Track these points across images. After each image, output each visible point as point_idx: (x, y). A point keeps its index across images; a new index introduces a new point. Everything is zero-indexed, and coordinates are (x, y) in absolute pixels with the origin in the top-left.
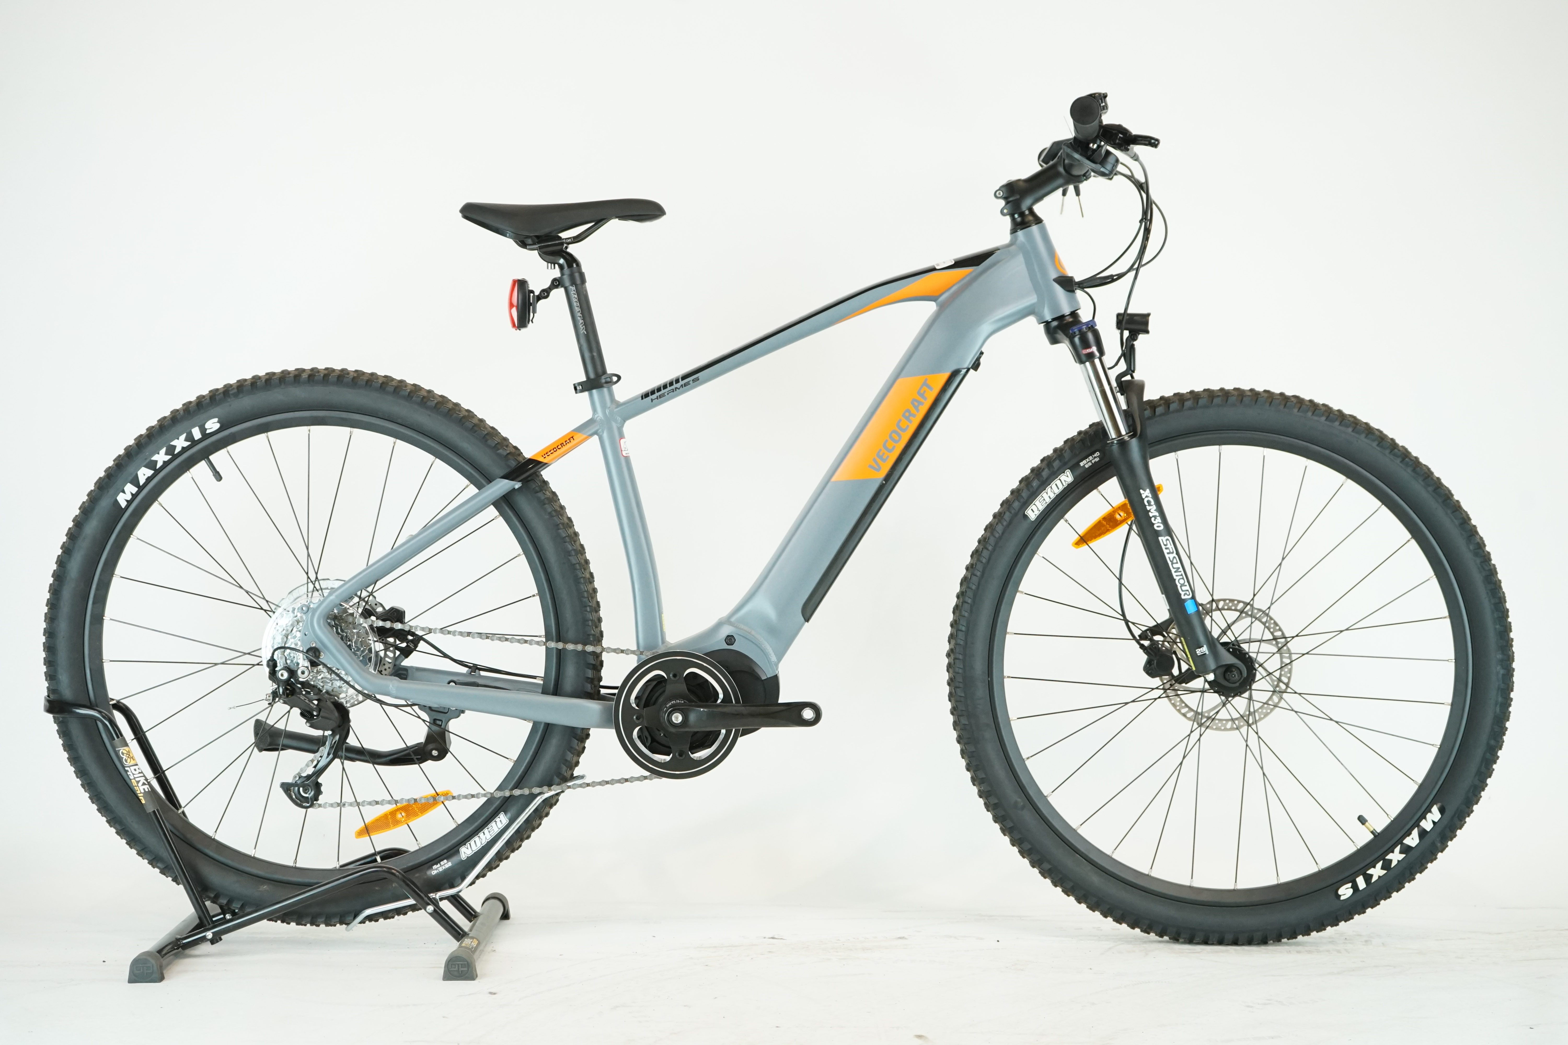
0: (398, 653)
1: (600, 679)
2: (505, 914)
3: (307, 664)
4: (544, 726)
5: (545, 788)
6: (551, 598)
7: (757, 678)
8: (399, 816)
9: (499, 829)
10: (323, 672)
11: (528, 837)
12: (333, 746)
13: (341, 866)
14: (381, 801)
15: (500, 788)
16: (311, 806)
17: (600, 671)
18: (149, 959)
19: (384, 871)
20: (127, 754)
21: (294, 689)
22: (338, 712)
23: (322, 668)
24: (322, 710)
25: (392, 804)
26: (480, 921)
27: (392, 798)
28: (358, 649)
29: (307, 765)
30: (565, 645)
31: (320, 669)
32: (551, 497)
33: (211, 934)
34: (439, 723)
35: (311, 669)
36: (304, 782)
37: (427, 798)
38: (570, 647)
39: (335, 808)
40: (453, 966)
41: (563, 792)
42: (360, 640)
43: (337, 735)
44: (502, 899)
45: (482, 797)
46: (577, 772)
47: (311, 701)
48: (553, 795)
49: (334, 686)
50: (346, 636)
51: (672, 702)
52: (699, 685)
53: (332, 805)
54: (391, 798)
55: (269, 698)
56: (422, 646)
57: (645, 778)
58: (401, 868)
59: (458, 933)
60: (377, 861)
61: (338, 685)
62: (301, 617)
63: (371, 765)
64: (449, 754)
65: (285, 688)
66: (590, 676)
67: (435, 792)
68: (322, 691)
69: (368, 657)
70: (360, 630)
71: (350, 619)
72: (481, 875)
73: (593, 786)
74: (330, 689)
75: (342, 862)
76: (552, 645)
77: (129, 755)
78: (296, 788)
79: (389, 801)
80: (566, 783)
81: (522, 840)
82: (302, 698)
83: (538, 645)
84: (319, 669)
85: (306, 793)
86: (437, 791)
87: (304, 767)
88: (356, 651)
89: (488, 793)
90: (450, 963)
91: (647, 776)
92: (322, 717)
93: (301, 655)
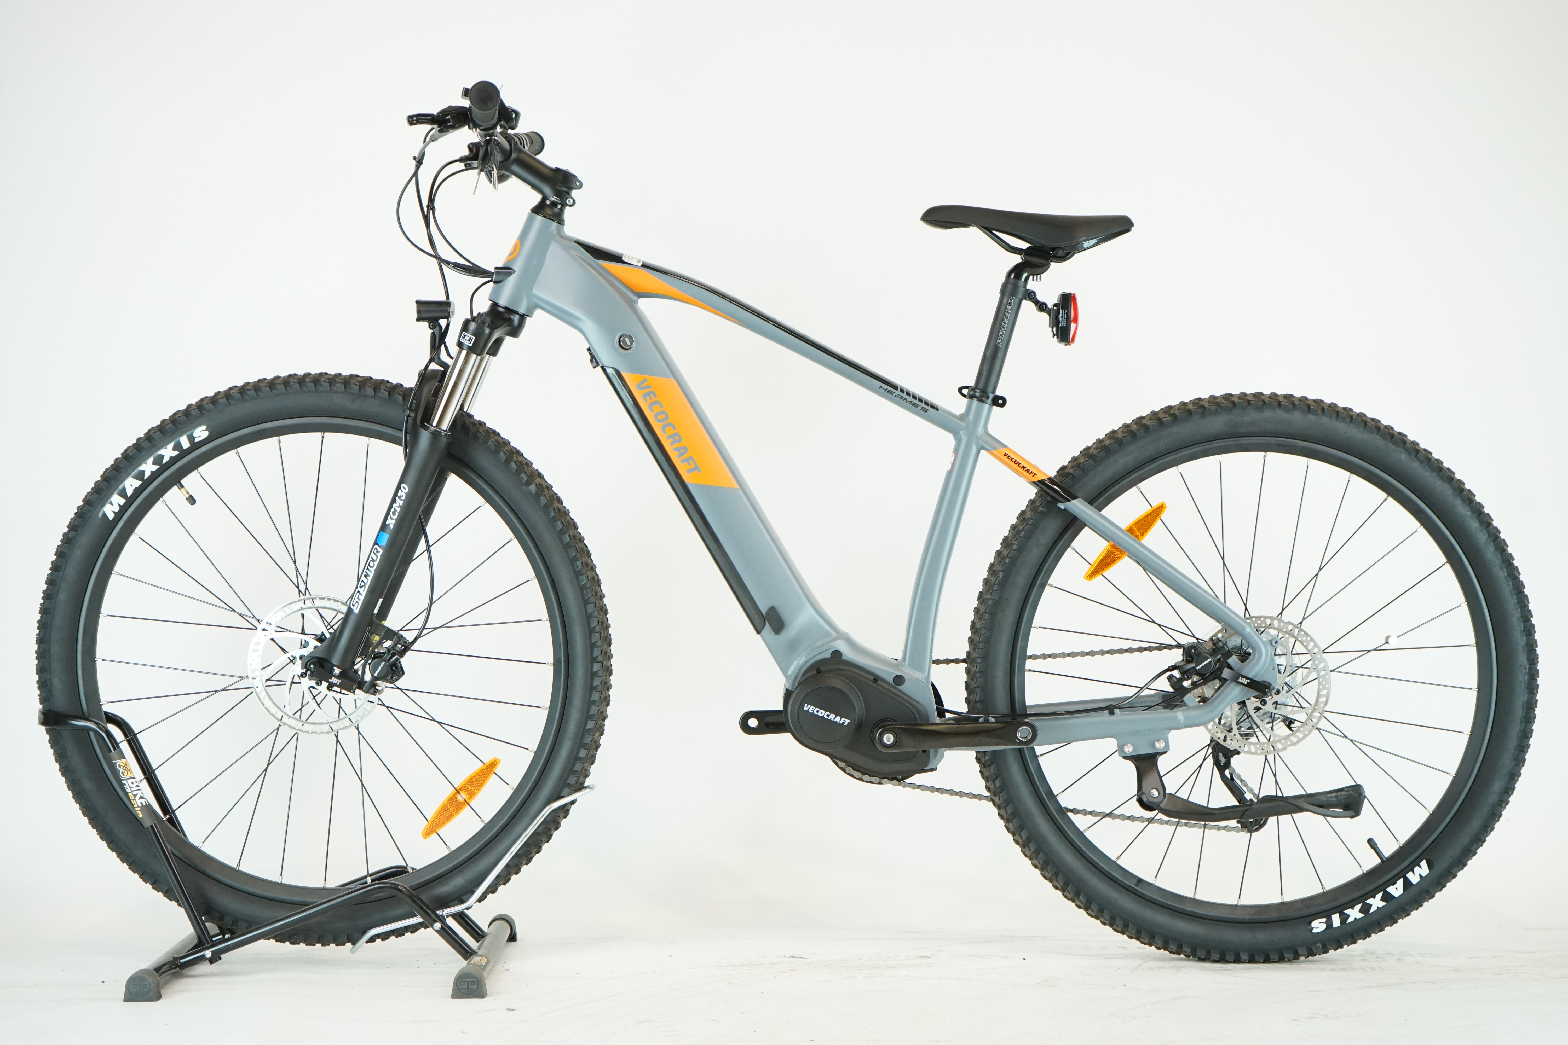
2: (512, 936)
18: (146, 976)
20: (124, 767)
26: (487, 941)
33: (210, 953)
40: (462, 984)
44: (510, 921)
59: (466, 952)
77: (126, 768)
90: (459, 980)
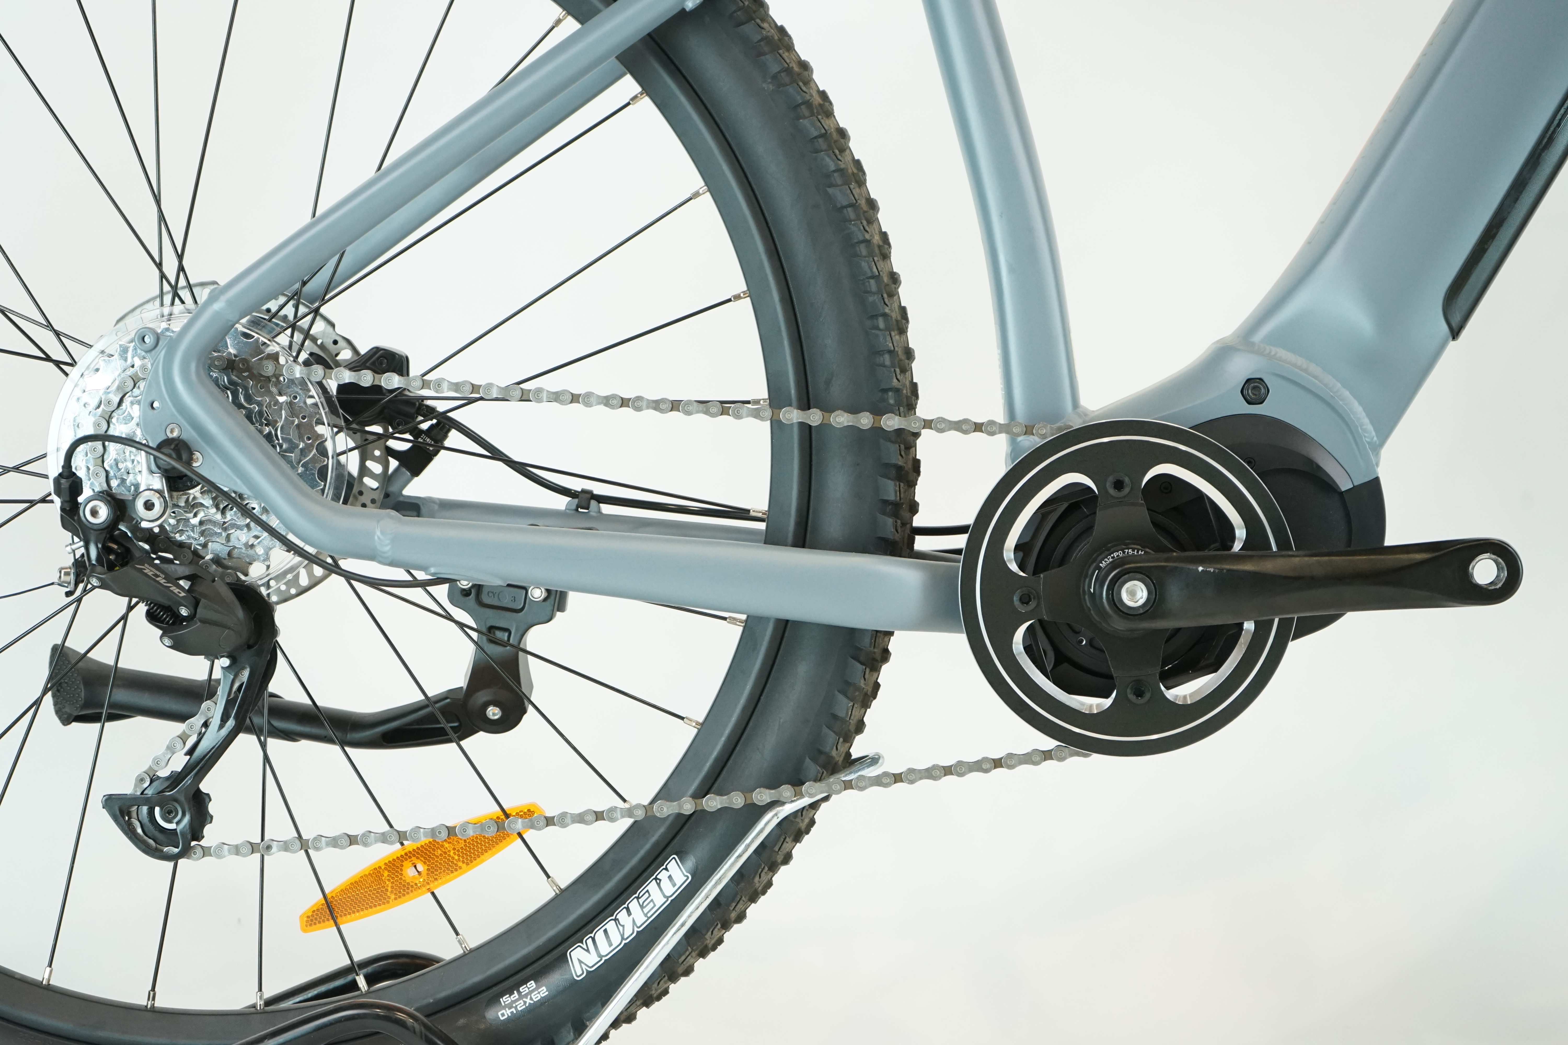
0: (394, 464)
1: (914, 508)
3: (158, 482)
4: (775, 629)
5: (786, 791)
6: (782, 300)
7: (1326, 485)
8: (409, 872)
9: (668, 898)
10: (202, 505)
11: (741, 918)
12: (234, 700)
13: (269, 1002)
14: (364, 835)
15: (665, 793)
16: (186, 852)
17: (912, 484)
19: (378, 1017)
21: (128, 551)
22: (243, 609)
23: (198, 495)
24: (203, 602)
25: (392, 843)
27: (391, 826)
28: (293, 447)
29: (171, 749)
30: (826, 414)
31: (195, 498)
32: (776, 38)
34: (502, 636)
35: (171, 497)
36: (163, 791)
37: (480, 825)
38: (841, 419)
39: (245, 855)
41: (826, 799)
42: (296, 422)
43: (244, 668)
45: (623, 817)
46: (859, 747)
47: (175, 581)
48: (804, 808)
49: (234, 542)
50: (260, 413)
51: (1115, 554)
52: (1175, 509)
53: (236, 850)
54: (387, 828)
55: (67, 579)
56: (454, 438)
57: (1047, 755)
58: (418, 1005)
60: (358, 989)
61: (244, 539)
62: (143, 368)
63: (336, 749)
64: (530, 716)
65: (103, 546)
66: (892, 497)
67: (498, 808)
68: (204, 558)
69: (318, 466)
70: (295, 398)
71: (269, 369)
72: (622, 1018)
73: (912, 782)
74: (223, 553)
75: (270, 991)
76: (792, 416)
78: (145, 809)
79: (383, 834)
80: (837, 776)
81: (726, 926)
82: (149, 571)
83: (755, 417)
84: (191, 497)
85: (170, 821)
86: (505, 807)
87: (164, 754)
88: (285, 451)
89: (638, 806)
91: (1051, 751)
92: (203, 621)
93: (142, 457)
